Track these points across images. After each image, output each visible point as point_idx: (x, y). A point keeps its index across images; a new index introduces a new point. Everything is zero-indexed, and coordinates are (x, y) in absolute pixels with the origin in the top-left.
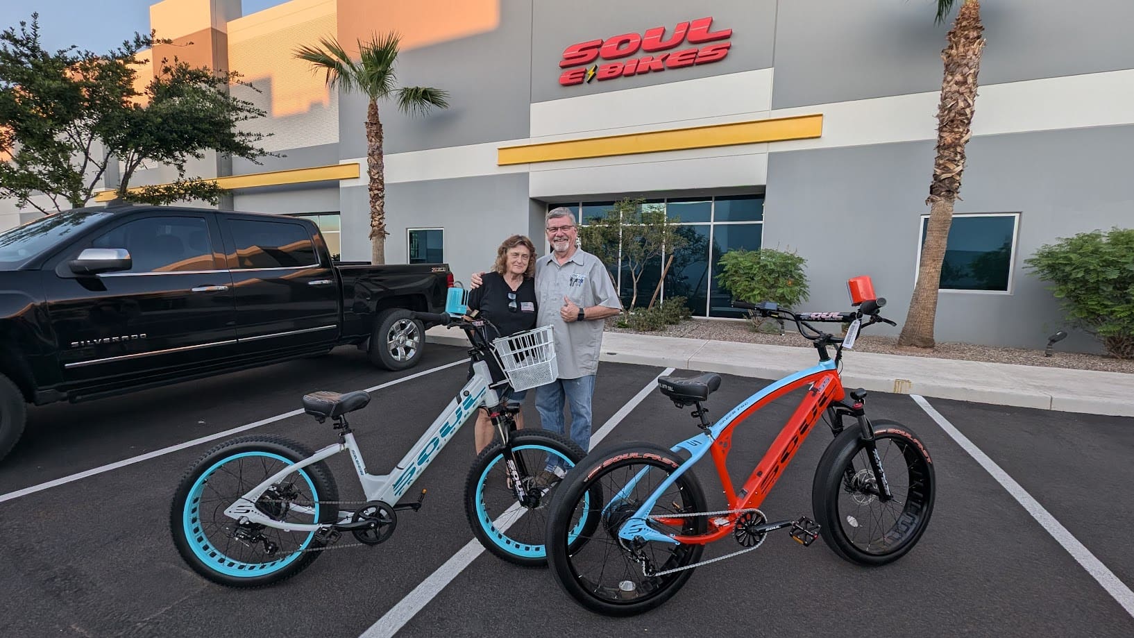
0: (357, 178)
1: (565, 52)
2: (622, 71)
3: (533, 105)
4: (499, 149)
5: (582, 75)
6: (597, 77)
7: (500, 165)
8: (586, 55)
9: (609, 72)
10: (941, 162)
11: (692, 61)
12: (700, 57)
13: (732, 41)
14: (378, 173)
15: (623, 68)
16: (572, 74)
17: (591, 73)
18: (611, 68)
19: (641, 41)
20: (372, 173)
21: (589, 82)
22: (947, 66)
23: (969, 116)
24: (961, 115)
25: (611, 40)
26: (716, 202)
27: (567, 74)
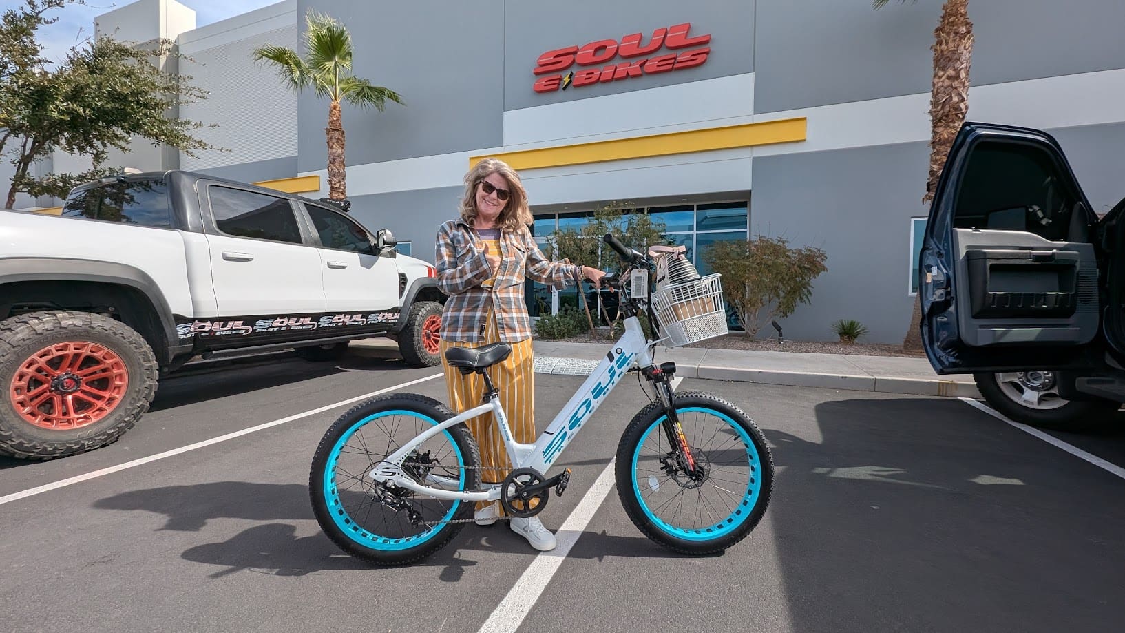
0: (316, 191)
1: (539, 59)
2: (600, 77)
3: (507, 114)
4: (471, 158)
5: (557, 81)
6: (573, 83)
8: (561, 61)
9: (586, 79)
10: (938, 158)
11: (671, 66)
12: (678, 62)
13: (712, 47)
14: (340, 182)
15: (600, 74)
16: (548, 81)
17: (567, 80)
18: (588, 74)
19: (618, 48)
20: (333, 182)
21: (564, 89)
22: (937, 61)
23: (964, 111)
24: (956, 109)
25: (586, 47)
26: (698, 211)
27: (542, 81)
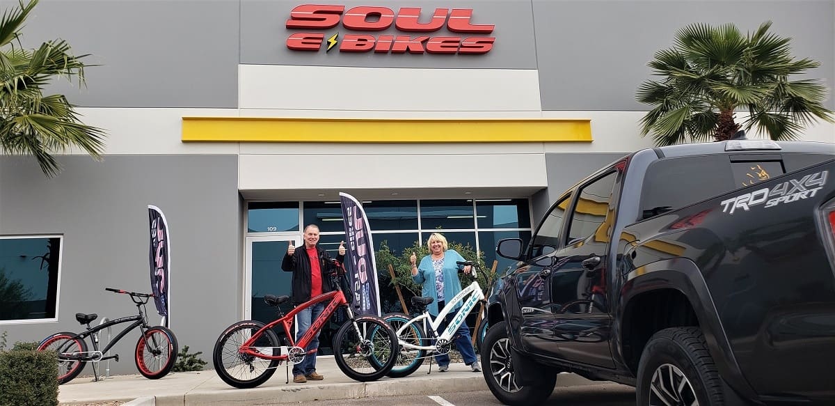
1: (294, 10)
2: (374, 47)
4: (185, 119)
5: (320, 41)
6: (339, 47)
7: (184, 142)
8: (325, 19)
9: (357, 45)
11: (456, 49)
12: (462, 46)
13: (497, 36)
15: (376, 43)
16: (305, 38)
17: (333, 42)
18: (359, 40)
19: (395, 19)
21: (328, 51)
26: (478, 207)
27: (298, 39)
